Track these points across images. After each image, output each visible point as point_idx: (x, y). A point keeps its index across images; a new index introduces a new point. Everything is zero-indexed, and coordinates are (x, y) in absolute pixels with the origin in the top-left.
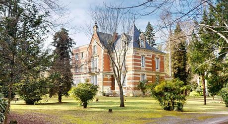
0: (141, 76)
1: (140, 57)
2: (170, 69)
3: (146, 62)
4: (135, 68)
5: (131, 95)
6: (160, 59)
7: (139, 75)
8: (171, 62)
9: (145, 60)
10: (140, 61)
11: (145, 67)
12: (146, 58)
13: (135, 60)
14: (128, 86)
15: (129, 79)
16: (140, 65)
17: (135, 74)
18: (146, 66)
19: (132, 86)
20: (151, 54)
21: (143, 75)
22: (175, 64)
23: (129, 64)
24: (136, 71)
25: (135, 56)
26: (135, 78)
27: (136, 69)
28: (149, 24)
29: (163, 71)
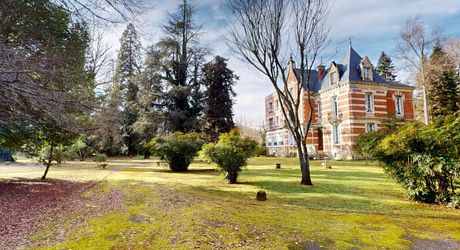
0: (365, 127)
1: (363, 96)
2: (426, 116)
3: (376, 103)
4: (354, 114)
5: (350, 158)
6: (403, 98)
7: (363, 125)
8: (427, 105)
9: (372, 100)
10: (363, 102)
11: (374, 112)
12: (375, 97)
13: (354, 102)
14: (344, 144)
15: (344, 133)
16: (364, 108)
17: (354, 124)
18: (376, 109)
19: (350, 143)
20: (384, 90)
21: (371, 125)
22: (435, 108)
23: (345, 109)
24: (356, 118)
25: (353, 95)
26: (355, 131)
27: (355, 116)
28: (383, 55)
29: (412, 116)
